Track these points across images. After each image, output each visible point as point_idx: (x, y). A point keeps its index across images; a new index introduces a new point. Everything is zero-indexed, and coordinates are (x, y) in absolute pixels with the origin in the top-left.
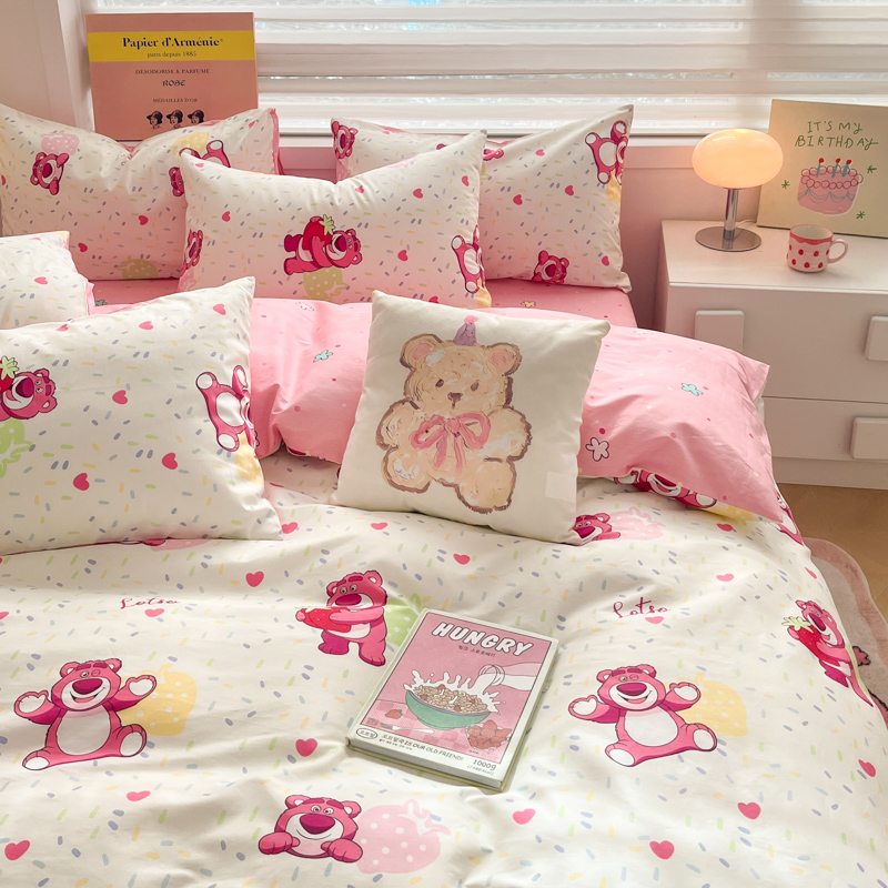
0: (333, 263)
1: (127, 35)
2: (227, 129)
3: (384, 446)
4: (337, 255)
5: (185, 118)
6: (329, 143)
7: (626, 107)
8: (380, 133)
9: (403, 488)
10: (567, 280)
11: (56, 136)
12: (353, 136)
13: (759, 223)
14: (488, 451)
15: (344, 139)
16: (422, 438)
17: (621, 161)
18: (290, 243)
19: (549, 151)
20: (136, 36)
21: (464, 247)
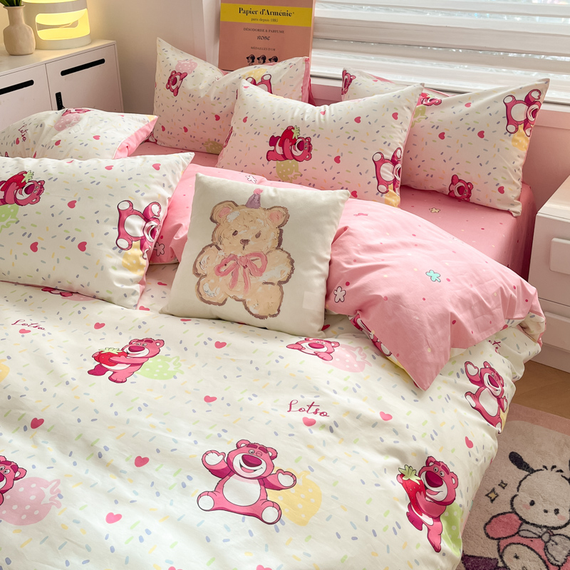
0: (294, 157)
1: (242, 6)
2: (277, 68)
3: (198, 275)
4: (297, 153)
5: (267, 60)
8: (371, 81)
9: (209, 303)
10: (472, 199)
11: (186, 62)
12: (351, 81)
14: (266, 277)
15: (347, 82)
16: (222, 270)
17: (531, 119)
18: (273, 141)
19: (475, 104)
20: (246, 7)
21: (383, 160)
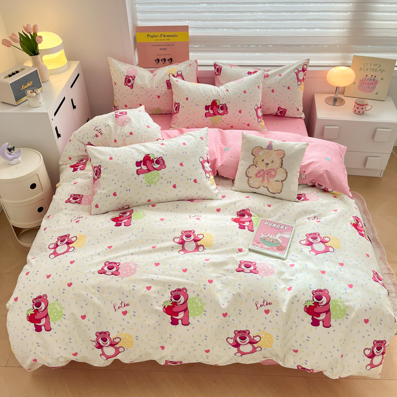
0: (219, 114)
1: (149, 33)
2: (182, 66)
3: (248, 177)
4: (221, 112)
5: (166, 60)
6: (212, 69)
7: (307, 60)
8: (229, 67)
9: (253, 187)
10: (285, 115)
11: (130, 69)
12: (221, 69)
13: (345, 95)
14: (276, 179)
15: (218, 70)
16: (258, 175)
17: (304, 77)
18: (207, 108)
19: (283, 75)
20: (152, 34)
21: (258, 108)
